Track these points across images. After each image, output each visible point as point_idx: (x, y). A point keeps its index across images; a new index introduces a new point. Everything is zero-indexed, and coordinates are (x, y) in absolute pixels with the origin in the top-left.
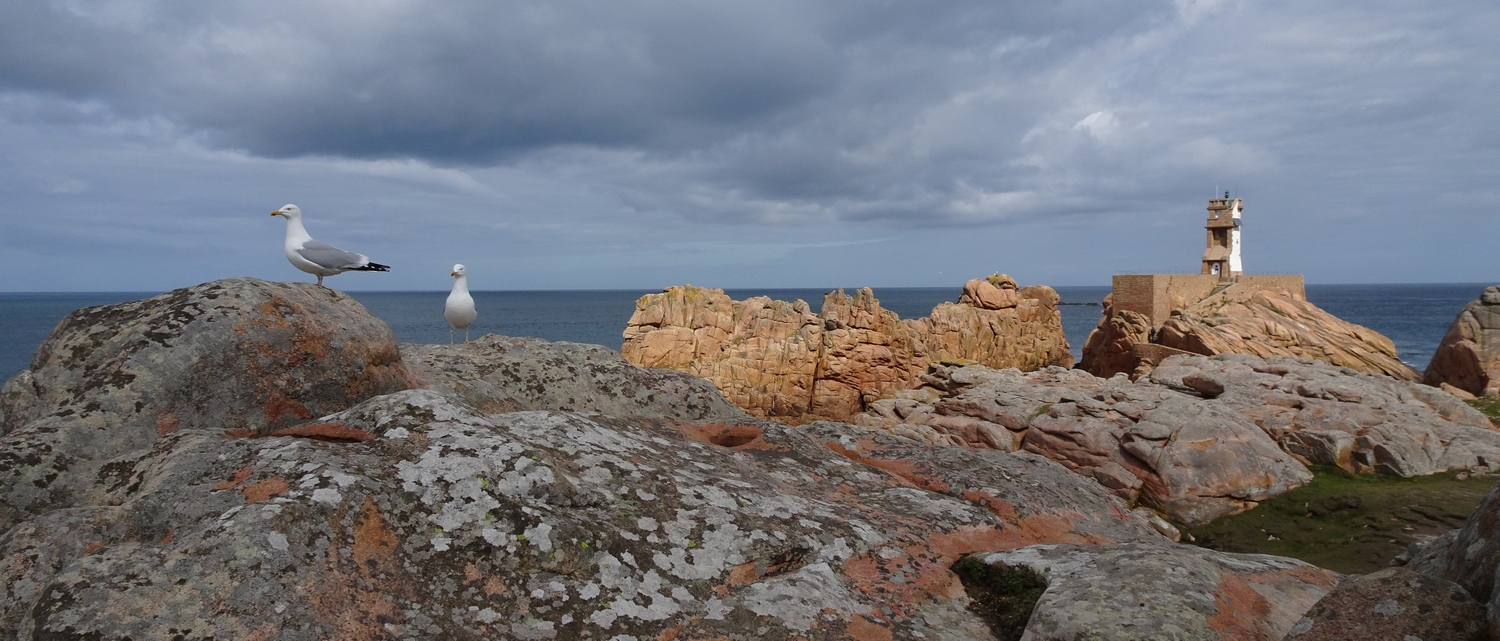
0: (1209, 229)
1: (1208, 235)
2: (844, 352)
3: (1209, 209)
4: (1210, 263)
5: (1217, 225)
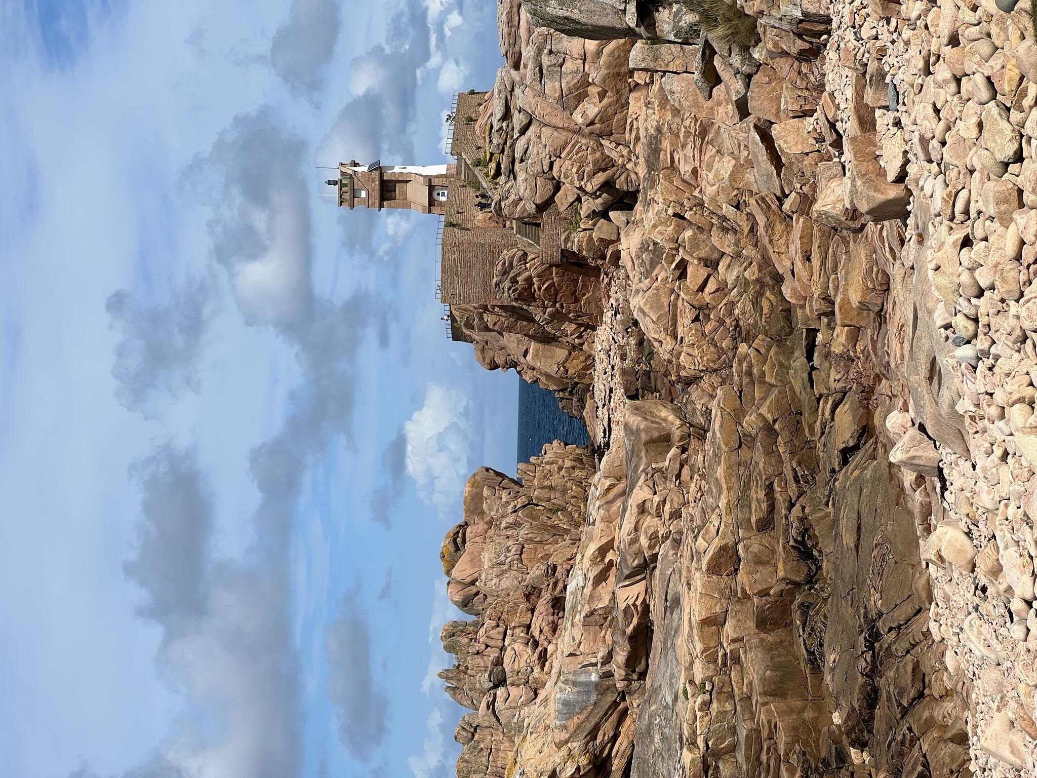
0: (381, 206)
1: (390, 207)
3: (352, 206)
4: (432, 202)
5: (376, 193)
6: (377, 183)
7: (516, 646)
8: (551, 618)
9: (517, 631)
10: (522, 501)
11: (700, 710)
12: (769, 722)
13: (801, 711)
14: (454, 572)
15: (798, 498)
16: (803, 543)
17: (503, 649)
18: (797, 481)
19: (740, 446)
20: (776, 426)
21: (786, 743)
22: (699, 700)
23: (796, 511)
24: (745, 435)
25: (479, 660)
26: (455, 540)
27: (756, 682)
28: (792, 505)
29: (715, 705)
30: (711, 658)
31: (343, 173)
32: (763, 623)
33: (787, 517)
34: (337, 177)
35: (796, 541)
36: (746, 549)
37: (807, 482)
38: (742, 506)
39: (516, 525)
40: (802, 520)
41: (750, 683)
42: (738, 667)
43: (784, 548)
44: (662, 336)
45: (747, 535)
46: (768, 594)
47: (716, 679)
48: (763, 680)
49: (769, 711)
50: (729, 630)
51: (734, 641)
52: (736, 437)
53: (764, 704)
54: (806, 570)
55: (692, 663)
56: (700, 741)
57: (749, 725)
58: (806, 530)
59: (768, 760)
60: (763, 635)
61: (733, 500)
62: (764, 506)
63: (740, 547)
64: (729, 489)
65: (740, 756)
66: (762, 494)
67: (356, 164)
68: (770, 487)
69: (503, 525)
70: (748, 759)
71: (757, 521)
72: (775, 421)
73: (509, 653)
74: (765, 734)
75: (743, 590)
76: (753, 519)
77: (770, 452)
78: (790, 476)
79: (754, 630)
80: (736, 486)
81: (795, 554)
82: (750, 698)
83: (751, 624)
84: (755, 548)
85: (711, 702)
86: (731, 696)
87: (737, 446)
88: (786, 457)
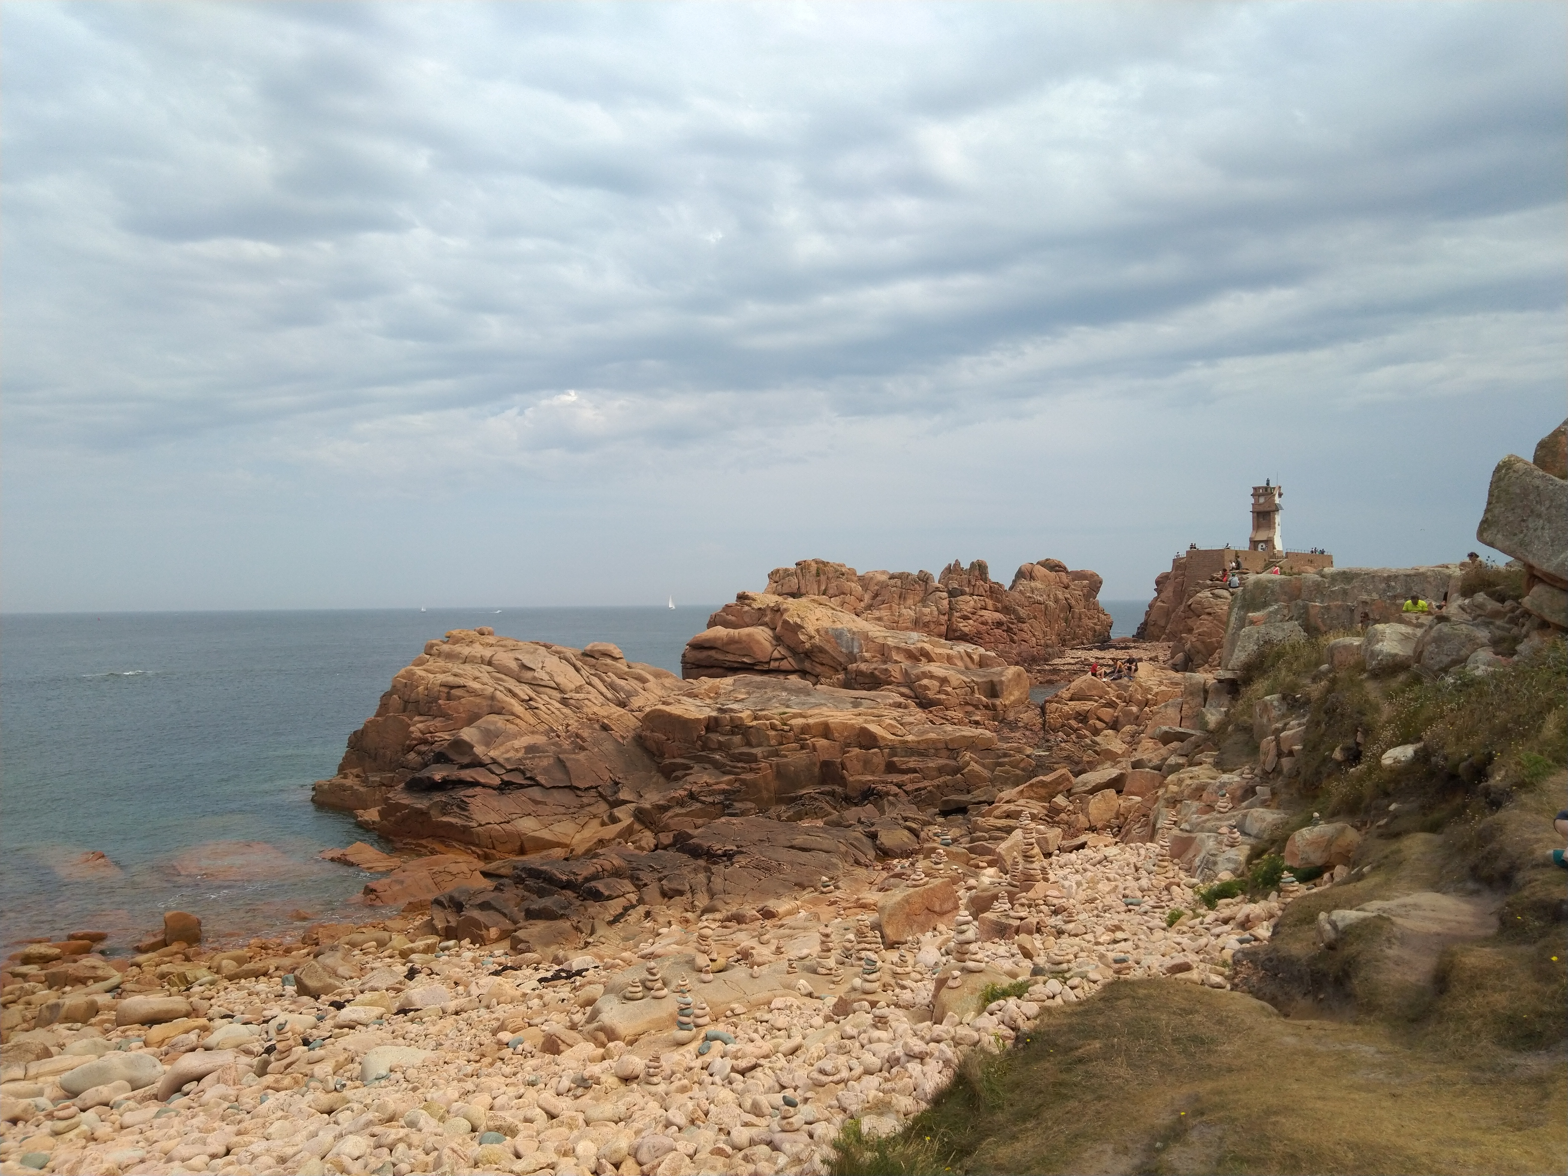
0: (1253, 512)
1: (1253, 518)
2: (970, 616)
3: (1253, 495)
4: (1257, 543)
5: (1261, 509)
6: (1268, 509)
7: (972, 603)
8: (990, 621)
9: (983, 603)
10: (1073, 602)
11: (771, 724)
12: (759, 769)
13: (768, 790)
14: (1039, 566)
15: (905, 791)
16: (872, 794)
17: (972, 595)
18: (916, 790)
19: (949, 749)
20: (959, 775)
21: (745, 779)
22: (777, 722)
23: (895, 790)
24: (958, 753)
25: (965, 582)
26: (1057, 566)
27: (785, 760)
28: (900, 786)
29: (773, 733)
30: (806, 729)
31: (1274, 488)
32: (826, 764)
33: (892, 782)
34: (1271, 485)
35: (874, 789)
36: (874, 754)
37: (915, 797)
38: (906, 751)
39: (1057, 601)
40: (888, 794)
41: (786, 756)
42: (799, 748)
43: (869, 781)
44: (1071, 691)
45: (886, 755)
46: (843, 769)
47: (791, 733)
48: (787, 765)
49: (766, 769)
50: (822, 742)
51: (814, 745)
52: (956, 746)
53: (771, 765)
54: (855, 795)
55: (804, 717)
56: (755, 723)
57: (760, 755)
58: (880, 797)
59: (738, 768)
60: (818, 764)
61: (911, 746)
62: (904, 767)
63: (876, 750)
64: (918, 742)
65: (745, 750)
66: (912, 765)
67: (1280, 495)
68: (914, 771)
69: (1058, 592)
70: (741, 754)
71: (893, 762)
72: (962, 775)
73: (968, 598)
74: (753, 765)
75: (848, 752)
76: (895, 759)
77: (941, 770)
78: (921, 785)
79: (822, 759)
80: (921, 747)
81: (866, 788)
82: (778, 755)
83: (826, 757)
84: (875, 760)
85: (777, 730)
86: (781, 744)
87: (950, 747)
88: (936, 782)
